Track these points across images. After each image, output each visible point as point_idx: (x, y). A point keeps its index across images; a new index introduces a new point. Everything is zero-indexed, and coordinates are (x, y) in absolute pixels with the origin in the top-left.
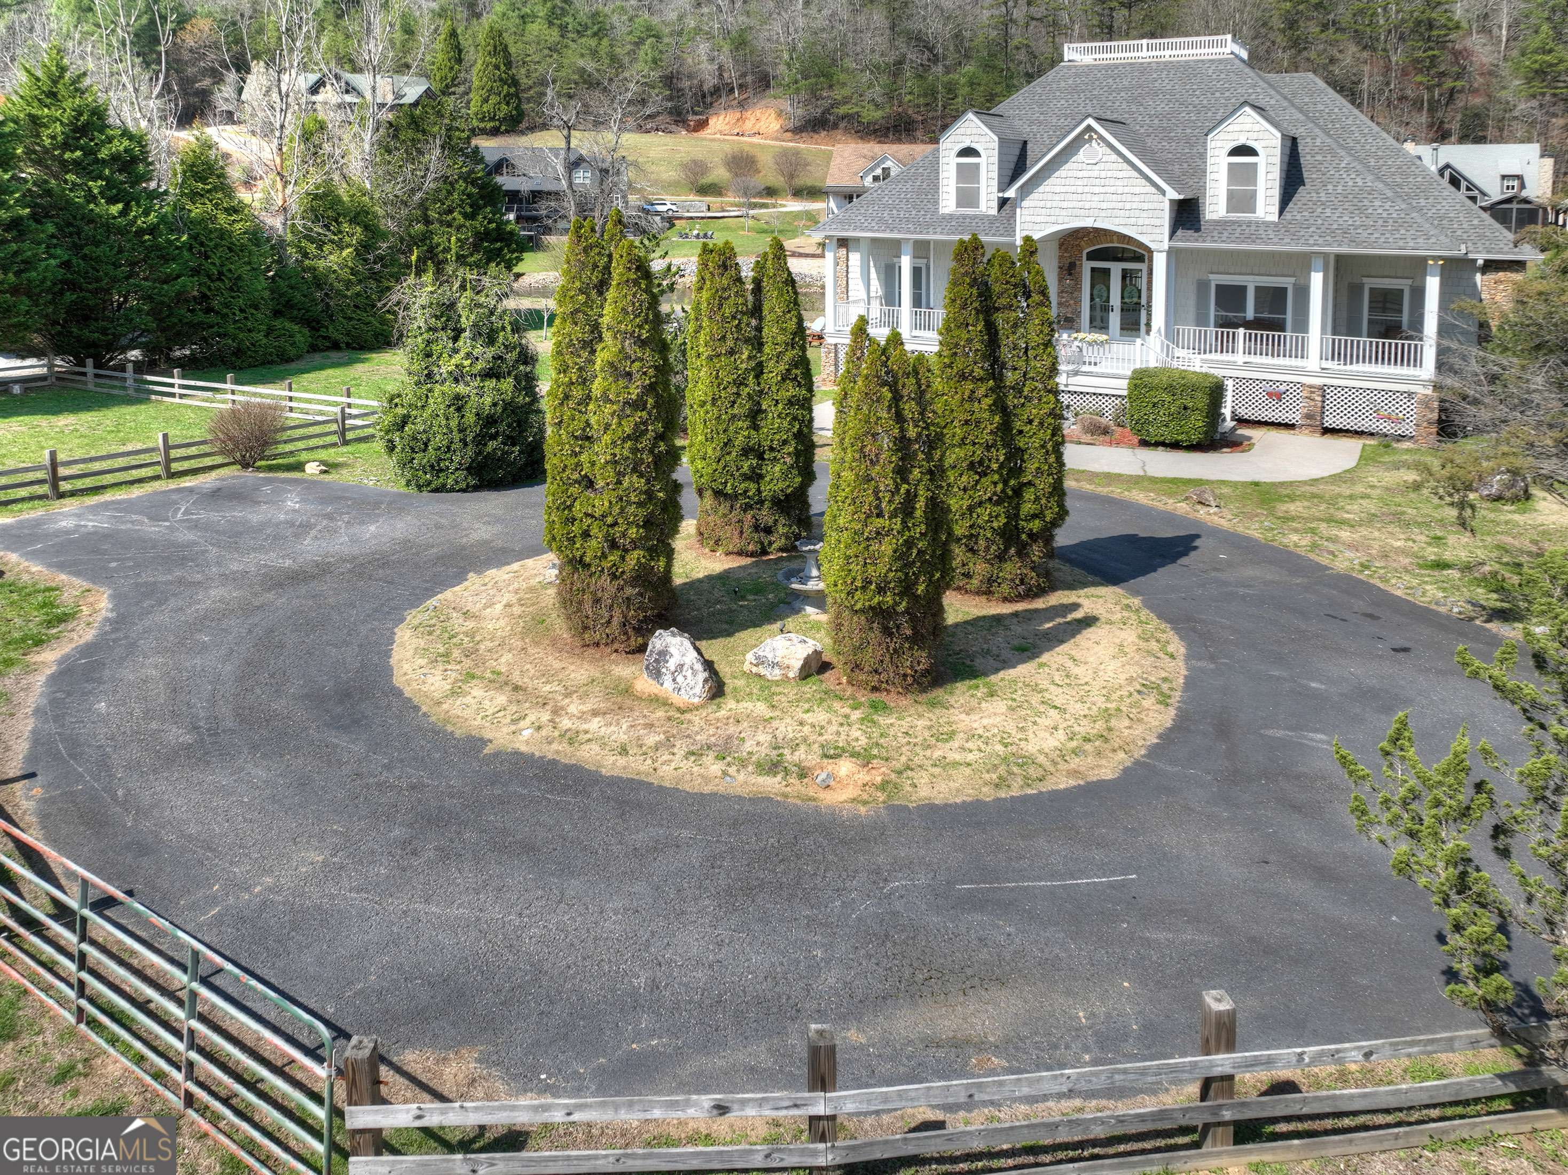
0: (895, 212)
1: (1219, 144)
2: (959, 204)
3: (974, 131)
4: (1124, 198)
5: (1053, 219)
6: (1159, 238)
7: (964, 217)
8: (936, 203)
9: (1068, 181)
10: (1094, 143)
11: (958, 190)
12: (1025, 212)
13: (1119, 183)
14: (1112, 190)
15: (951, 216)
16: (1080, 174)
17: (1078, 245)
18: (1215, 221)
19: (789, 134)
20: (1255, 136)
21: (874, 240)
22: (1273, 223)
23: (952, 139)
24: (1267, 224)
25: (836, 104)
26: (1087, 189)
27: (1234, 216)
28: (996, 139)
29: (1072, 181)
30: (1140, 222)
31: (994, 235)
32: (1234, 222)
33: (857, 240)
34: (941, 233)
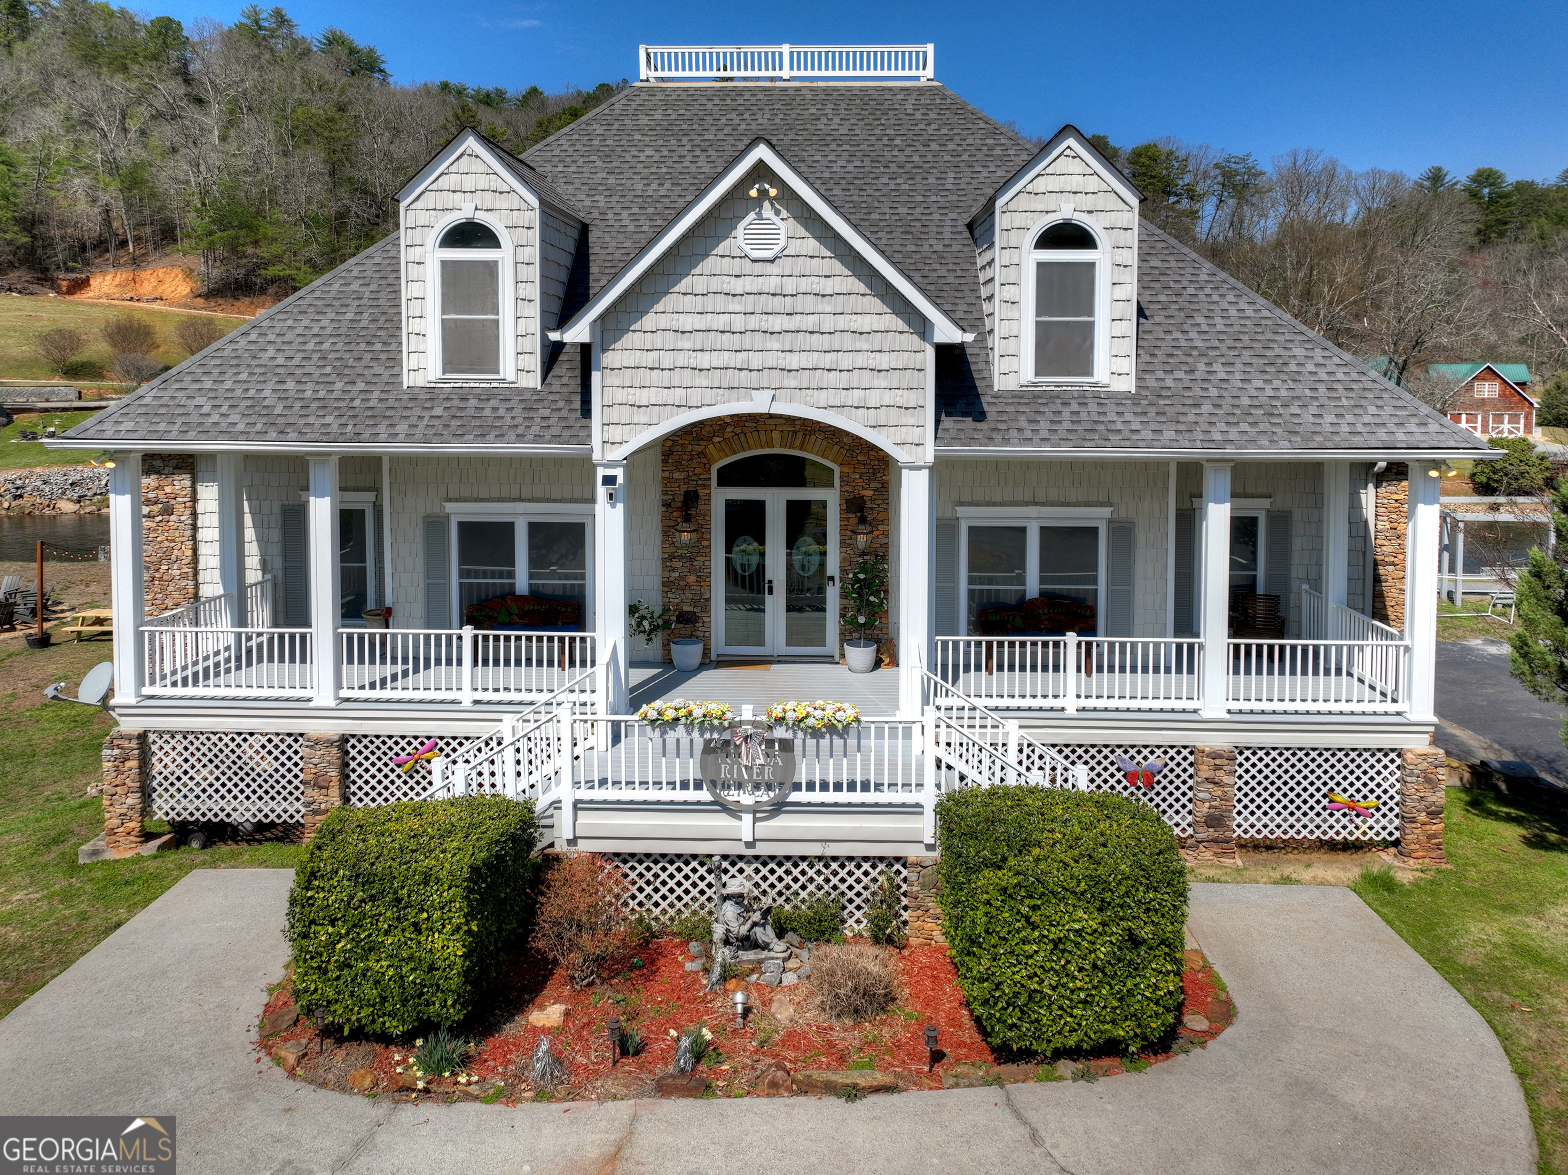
0: (290, 385)
1: (1018, 220)
2: (449, 365)
3: (483, 182)
4: (837, 342)
5: (677, 396)
6: (914, 435)
7: (464, 395)
8: (395, 361)
9: (710, 303)
10: (767, 211)
11: (447, 328)
12: (613, 379)
13: (826, 306)
14: (809, 322)
15: (431, 393)
16: (738, 286)
17: (702, 454)
18: (1013, 394)
19: (200, 301)
20: (1088, 202)
21: (248, 458)
22: (1127, 395)
23: (428, 200)
24: (1119, 398)
25: (266, 264)
26: (753, 323)
27: (1050, 381)
28: (535, 202)
29: (721, 303)
30: (873, 398)
31: (538, 438)
32: (1050, 397)
33: (211, 456)
34: (409, 437)
